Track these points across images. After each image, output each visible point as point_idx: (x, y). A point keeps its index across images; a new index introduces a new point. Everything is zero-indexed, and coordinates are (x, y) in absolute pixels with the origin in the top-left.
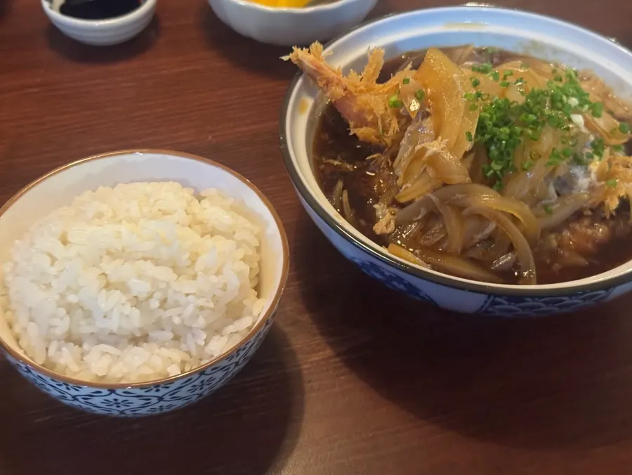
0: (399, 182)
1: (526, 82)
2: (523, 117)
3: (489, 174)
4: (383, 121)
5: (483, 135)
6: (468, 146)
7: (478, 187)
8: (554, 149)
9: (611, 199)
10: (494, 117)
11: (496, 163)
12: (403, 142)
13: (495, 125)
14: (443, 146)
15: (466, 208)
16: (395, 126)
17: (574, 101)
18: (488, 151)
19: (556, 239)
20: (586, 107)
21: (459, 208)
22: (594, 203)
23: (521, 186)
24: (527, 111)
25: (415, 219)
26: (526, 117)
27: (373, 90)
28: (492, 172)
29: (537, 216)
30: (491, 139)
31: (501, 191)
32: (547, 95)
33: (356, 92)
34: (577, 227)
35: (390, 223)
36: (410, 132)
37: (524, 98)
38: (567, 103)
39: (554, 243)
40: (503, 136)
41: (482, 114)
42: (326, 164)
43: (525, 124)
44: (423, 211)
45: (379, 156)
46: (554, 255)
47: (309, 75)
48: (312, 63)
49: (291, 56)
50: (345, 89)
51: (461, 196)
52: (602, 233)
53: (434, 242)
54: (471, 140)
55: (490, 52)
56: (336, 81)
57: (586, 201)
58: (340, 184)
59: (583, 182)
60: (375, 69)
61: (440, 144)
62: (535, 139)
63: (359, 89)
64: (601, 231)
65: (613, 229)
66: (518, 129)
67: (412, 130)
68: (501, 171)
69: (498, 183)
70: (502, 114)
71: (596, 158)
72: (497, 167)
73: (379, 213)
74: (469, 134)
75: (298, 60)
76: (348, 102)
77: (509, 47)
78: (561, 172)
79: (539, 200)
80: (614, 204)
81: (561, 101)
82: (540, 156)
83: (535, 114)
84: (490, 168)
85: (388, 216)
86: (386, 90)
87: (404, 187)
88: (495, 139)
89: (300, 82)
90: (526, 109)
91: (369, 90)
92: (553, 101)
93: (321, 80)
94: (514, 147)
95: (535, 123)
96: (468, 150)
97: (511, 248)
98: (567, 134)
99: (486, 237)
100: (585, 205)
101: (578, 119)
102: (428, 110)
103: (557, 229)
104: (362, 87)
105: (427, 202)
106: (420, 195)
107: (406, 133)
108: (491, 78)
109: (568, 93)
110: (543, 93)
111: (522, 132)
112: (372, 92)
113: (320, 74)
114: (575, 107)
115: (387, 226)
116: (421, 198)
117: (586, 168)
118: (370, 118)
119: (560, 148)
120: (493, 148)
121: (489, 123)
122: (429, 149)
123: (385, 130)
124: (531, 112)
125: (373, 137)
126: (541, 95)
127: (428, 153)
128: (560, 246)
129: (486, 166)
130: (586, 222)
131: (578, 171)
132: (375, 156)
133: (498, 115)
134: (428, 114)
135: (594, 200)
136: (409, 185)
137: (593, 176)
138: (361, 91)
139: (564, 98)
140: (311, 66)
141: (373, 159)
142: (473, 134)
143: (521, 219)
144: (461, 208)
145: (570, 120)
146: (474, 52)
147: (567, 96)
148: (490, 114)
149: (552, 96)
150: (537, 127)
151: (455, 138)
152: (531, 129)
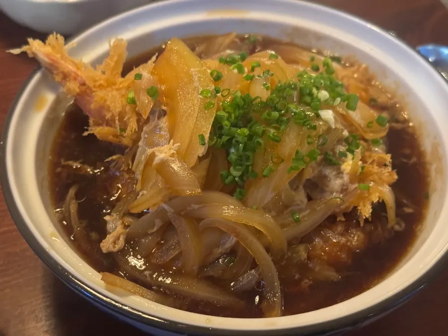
0: (138, 187)
1: (272, 75)
2: (265, 115)
3: (227, 181)
4: (121, 119)
5: (220, 136)
6: (201, 151)
7: (216, 196)
8: (297, 152)
9: (364, 206)
10: (233, 116)
11: (235, 169)
12: (140, 143)
13: (234, 125)
14: (172, 151)
15: (204, 219)
16: (133, 125)
17: (324, 94)
18: (228, 154)
19: (307, 249)
20: (339, 99)
21: (196, 220)
22: (347, 208)
23: (263, 193)
24: (272, 108)
25: (150, 231)
26: (269, 115)
27: (115, 84)
28: (230, 178)
29: (283, 226)
30: (229, 141)
31: (243, 200)
32: (295, 89)
33: (94, 86)
34: (330, 234)
35: (118, 238)
36: (146, 133)
37: (269, 93)
38: (317, 97)
39: (304, 255)
40: (240, 139)
41: (219, 113)
42: (64, 167)
43: (268, 123)
44: (158, 223)
45: (119, 158)
46: (304, 268)
47: (47, 68)
48: (48, 55)
49: (25, 48)
50: (84, 84)
51: (196, 207)
52: (357, 241)
53: (168, 260)
54: (204, 144)
55: (252, 39)
56: (73, 75)
57: (339, 205)
58: (72, 192)
59: (336, 183)
60: (116, 62)
61: (170, 149)
62: (277, 141)
63: (98, 84)
64: (356, 239)
65: (369, 235)
66: (259, 128)
67: (148, 130)
68: (241, 177)
69: (238, 190)
70: (241, 111)
71: (350, 156)
72: (235, 173)
73: (110, 226)
74: (202, 137)
75: (33, 53)
76: (88, 98)
77: (273, 34)
78: (309, 174)
79: (286, 207)
80: (366, 211)
81: (311, 94)
82: (283, 161)
83: (279, 111)
84: (229, 174)
85: (120, 229)
86: (126, 84)
87: (141, 194)
88: (234, 141)
89: (37, 77)
90: (269, 105)
91: (110, 84)
92: (301, 95)
93: (57, 74)
94: (254, 151)
95: (279, 121)
96: (201, 155)
97: (254, 265)
98: (314, 133)
99: (229, 250)
100: (338, 210)
101: (328, 115)
102: (164, 108)
103: (306, 239)
104: (102, 82)
105: (161, 213)
106: (154, 205)
107: (142, 134)
108: (236, 71)
109: (319, 85)
110: (290, 86)
111: (264, 132)
112: (114, 87)
113: (57, 68)
114: (326, 101)
115: (115, 243)
116: (155, 208)
117: (339, 169)
118: (108, 116)
119: (305, 150)
120: (232, 150)
121: (226, 123)
122: (157, 156)
123: (123, 129)
124: (276, 109)
125: (111, 137)
126: (287, 89)
127: (157, 160)
128: (309, 258)
129: (224, 173)
130: (340, 228)
131: (329, 172)
132: (114, 157)
133: (237, 113)
134: (164, 113)
135: (346, 204)
136: (145, 192)
137: (346, 178)
138: (101, 86)
139: (315, 91)
140: (46, 60)
141: (113, 161)
142: (207, 136)
143: (264, 232)
144: (199, 220)
145: (318, 116)
146: (237, 40)
147: (318, 89)
148: (227, 112)
149: (301, 89)
150: (280, 125)
151: (187, 141)
152: (275, 128)
